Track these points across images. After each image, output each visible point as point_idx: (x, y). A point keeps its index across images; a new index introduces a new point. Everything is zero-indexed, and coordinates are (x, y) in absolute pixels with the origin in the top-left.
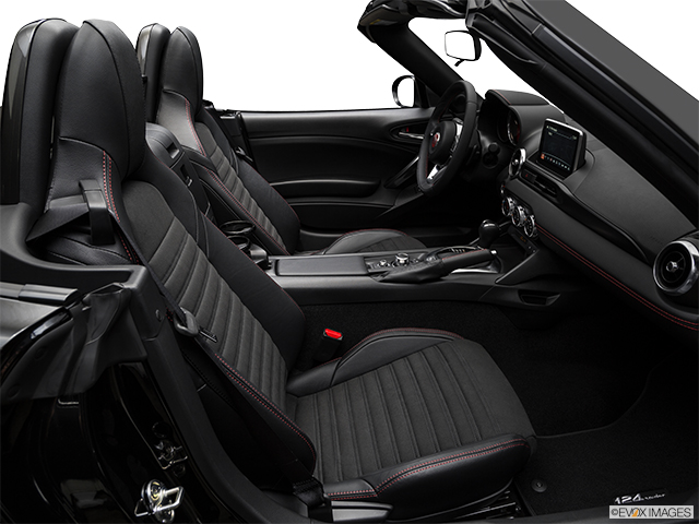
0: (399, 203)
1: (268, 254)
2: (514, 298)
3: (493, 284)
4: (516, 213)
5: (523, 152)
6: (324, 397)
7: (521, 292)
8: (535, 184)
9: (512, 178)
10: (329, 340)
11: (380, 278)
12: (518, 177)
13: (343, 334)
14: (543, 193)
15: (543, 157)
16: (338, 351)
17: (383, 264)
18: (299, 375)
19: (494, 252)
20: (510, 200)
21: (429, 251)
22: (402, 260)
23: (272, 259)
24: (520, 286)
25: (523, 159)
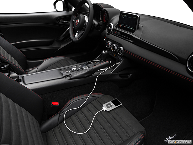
0: (62, 46)
1: (18, 75)
2: (118, 77)
3: (110, 74)
4: (113, 47)
5: (112, 24)
6: (57, 130)
7: (120, 75)
8: (120, 35)
9: (108, 34)
10: (55, 107)
11: (68, 78)
12: (111, 33)
13: (59, 103)
14: (124, 39)
15: (120, 26)
16: (58, 110)
17: (67, 71)
18: (44, 123)
19: (110, 62)
20: (109, 42)
21: (82, 63)
22: (75, 69)
23: (20, 76)
24: (119, 73)
25: (112, 27)
